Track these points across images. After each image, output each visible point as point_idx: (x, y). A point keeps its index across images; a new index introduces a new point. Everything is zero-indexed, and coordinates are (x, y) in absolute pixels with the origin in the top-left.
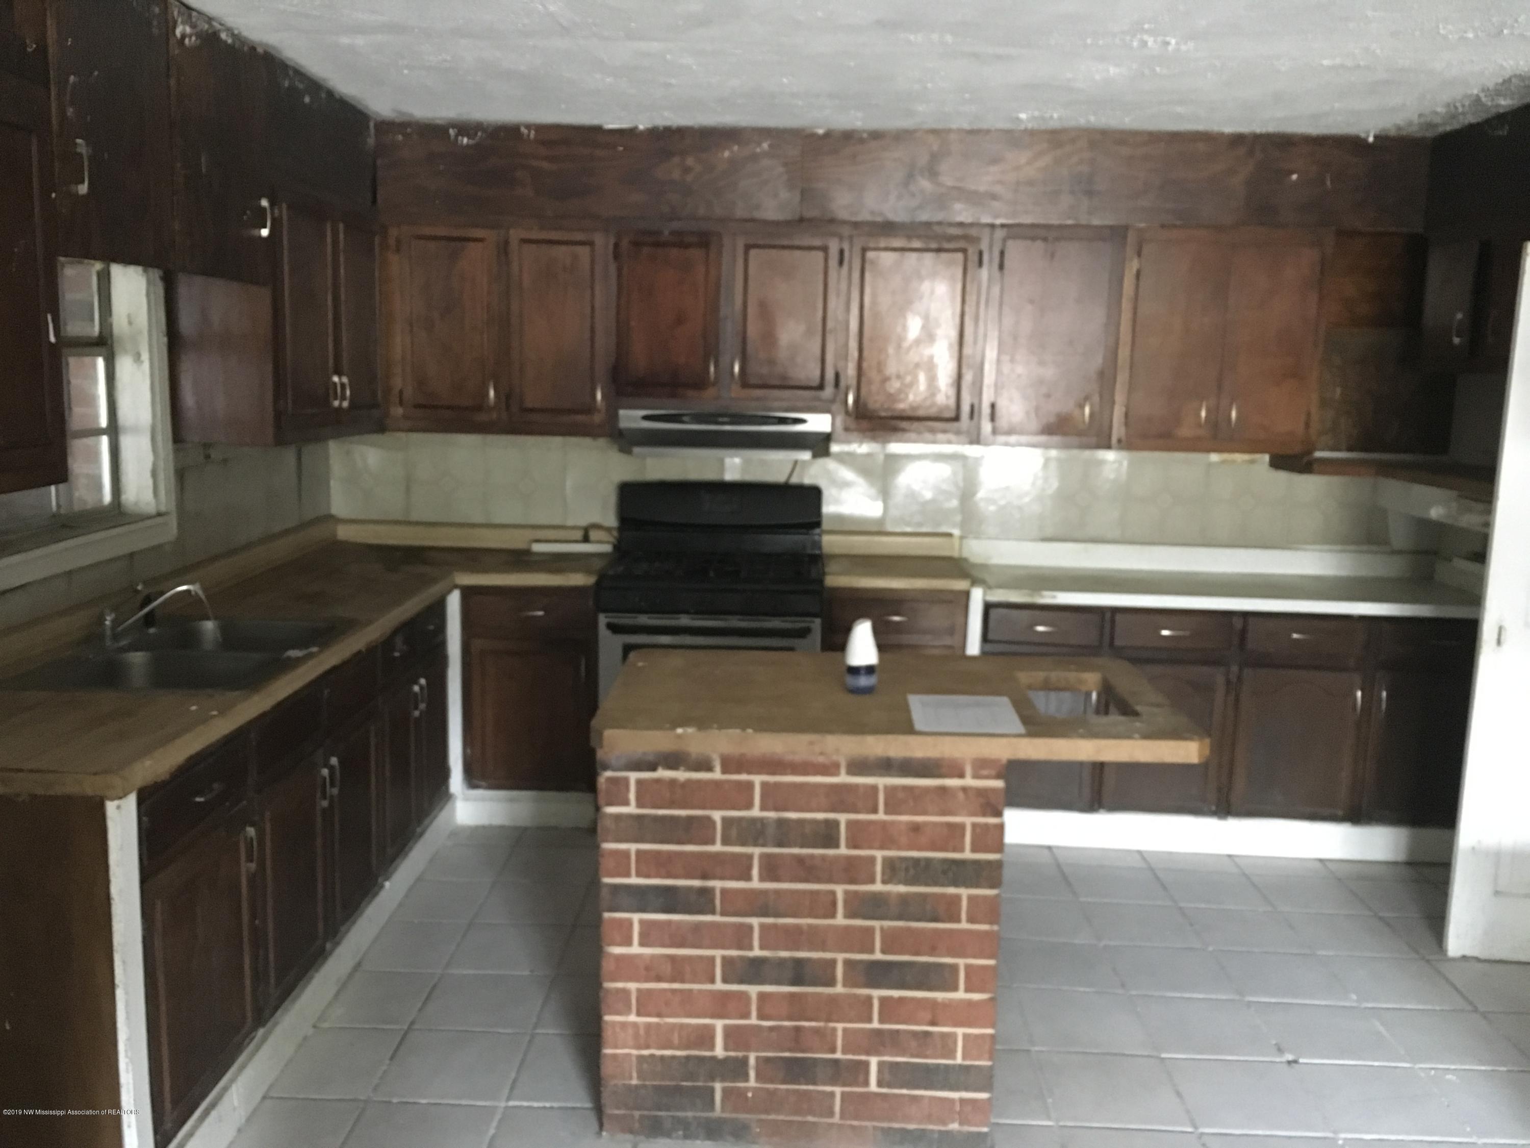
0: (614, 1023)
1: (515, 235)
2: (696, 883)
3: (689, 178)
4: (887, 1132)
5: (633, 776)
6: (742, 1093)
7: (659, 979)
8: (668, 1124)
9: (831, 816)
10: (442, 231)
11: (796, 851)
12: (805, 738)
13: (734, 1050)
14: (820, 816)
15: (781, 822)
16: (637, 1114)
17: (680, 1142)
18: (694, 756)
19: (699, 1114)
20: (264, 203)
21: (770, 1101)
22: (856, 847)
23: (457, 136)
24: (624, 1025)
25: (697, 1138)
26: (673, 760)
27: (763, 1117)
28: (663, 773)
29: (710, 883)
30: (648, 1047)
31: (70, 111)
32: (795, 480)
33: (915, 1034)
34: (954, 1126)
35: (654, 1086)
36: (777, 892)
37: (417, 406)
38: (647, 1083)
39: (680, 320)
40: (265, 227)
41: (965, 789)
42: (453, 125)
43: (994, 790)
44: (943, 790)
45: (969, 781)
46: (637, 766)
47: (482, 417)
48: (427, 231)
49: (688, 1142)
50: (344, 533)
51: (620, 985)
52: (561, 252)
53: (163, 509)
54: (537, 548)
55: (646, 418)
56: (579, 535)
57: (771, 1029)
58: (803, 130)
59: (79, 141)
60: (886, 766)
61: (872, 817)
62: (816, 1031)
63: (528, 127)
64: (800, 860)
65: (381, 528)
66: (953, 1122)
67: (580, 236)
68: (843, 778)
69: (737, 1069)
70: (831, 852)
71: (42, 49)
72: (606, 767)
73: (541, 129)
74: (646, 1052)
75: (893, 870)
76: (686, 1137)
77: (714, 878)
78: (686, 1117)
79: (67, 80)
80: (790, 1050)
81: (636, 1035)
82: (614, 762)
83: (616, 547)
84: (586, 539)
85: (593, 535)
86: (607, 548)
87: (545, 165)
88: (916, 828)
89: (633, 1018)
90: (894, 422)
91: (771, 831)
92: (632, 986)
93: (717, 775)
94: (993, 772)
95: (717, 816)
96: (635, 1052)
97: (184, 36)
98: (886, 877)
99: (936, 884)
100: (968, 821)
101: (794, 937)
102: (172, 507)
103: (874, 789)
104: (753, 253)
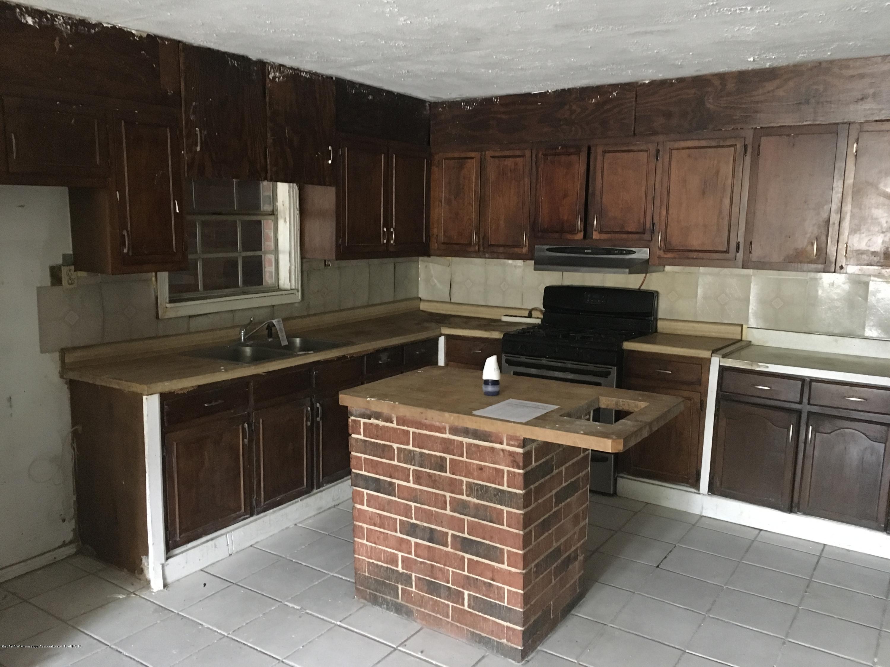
0: (359, 543)
1: (488, 154)
2: (388, 479)
3: (573, 117)
4: (473, 634)
5: (362, 420)
6: (410, 593)
7: (375, 525)
8: (380, 600)
9: (443, 455)
10: (456, 155)
11: (428, 471)
12: (419, 410)
13: (406, 570)
14: (438, 454)
15: (421, 454)
16: (368, 591)
17: (384, 610)
18: (385, 414)
19: (392, 599)
20: (330, 148)
21: (422, 602)
22: (453, 474)
23: (465, 106)
24: (362, 544)
25: (392, 611)
26: (378, 416)
27: (419, 609)
28: (373, 421)
29: (394, 481)
30: (371, 559)
31: (192, 117)
32: (643, 288)
33: (484, 583)
34: (504, 641)
35: (374, 579)
36: (421, 490)
37: (444, 243)
38: (372, 576)
39: (565, 196)
40: (330, 160)
41: (503, 450)
42: (463, 101)
43: (517, 454)
44: (492, 449)
45: (505, 447)
46: (363, 416)
47: (471, 249)
48: (450, 155)
49: (388, 611)
50: (423, 306)
51: (360, 524)
52: (509, 162)
53: (293, 287)
54: (505, 319)
55: (548, 250)
56: (526, 313)
57: (421, 563)
58: (637, 83)
59: (197, 129)
60: (466, 432)
61: (461, 459)
62: (441, 569)
63: (496, 98)
64: (430, 475)
65: (438, 305)
66: (503, 639)
67: (518, 153)
68: (447, 436)
69: (406, 580)
70: (443, 474)
71: (178, 93)
72: (352, 415)
73: (502, 97)
74: (371, 561)
75: (472, 489)
76: (388, 609)
77: (395, 478)
78: (387, 599)
79: (192, 104)
80: (429, 576)
81: (367, 552)
82: (354, 413)
83: (543, 320)
84: (530, 316)
85: (534, 313)
86: (539, 321)
87: (504, 117)
88: (481, 468)
89: (365, 542)
90: (687, 254)
91: (417, 458)
92: (365, 526)
93: (394, 425)
94: (516, 444)
95: (395, 446)
96: (367, 559)
97: (274, 78)
98: (468, 493)
99: (491, 501)
100: (506, 469)
101: (429, 516)
102: (299, 287)
103: (462, 443)
104: (607, 155)
